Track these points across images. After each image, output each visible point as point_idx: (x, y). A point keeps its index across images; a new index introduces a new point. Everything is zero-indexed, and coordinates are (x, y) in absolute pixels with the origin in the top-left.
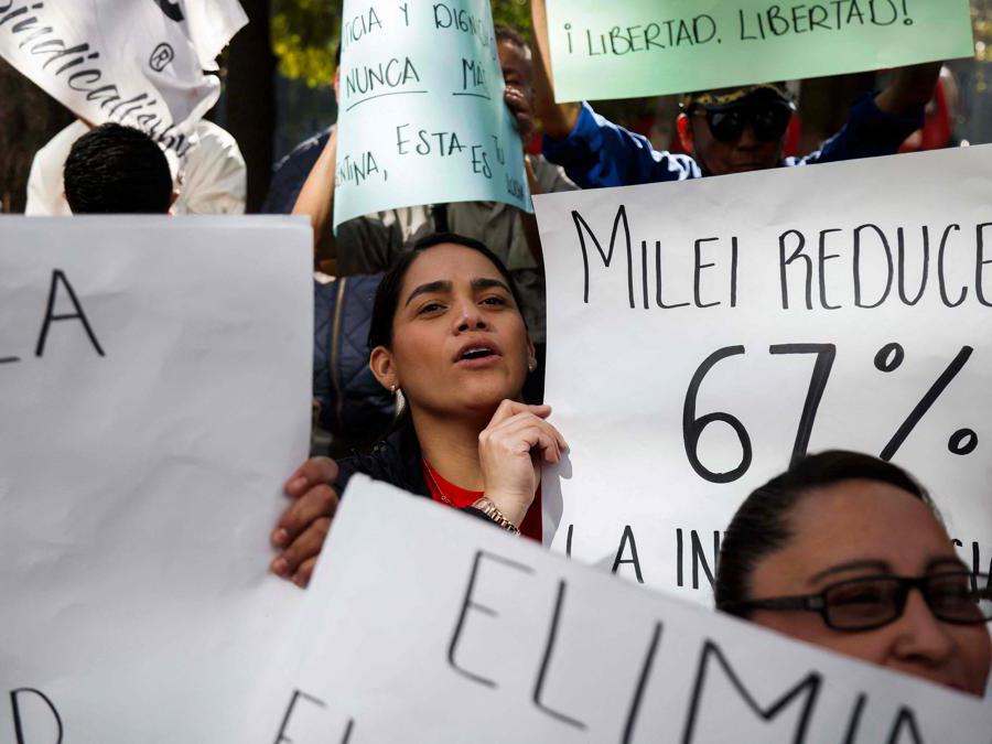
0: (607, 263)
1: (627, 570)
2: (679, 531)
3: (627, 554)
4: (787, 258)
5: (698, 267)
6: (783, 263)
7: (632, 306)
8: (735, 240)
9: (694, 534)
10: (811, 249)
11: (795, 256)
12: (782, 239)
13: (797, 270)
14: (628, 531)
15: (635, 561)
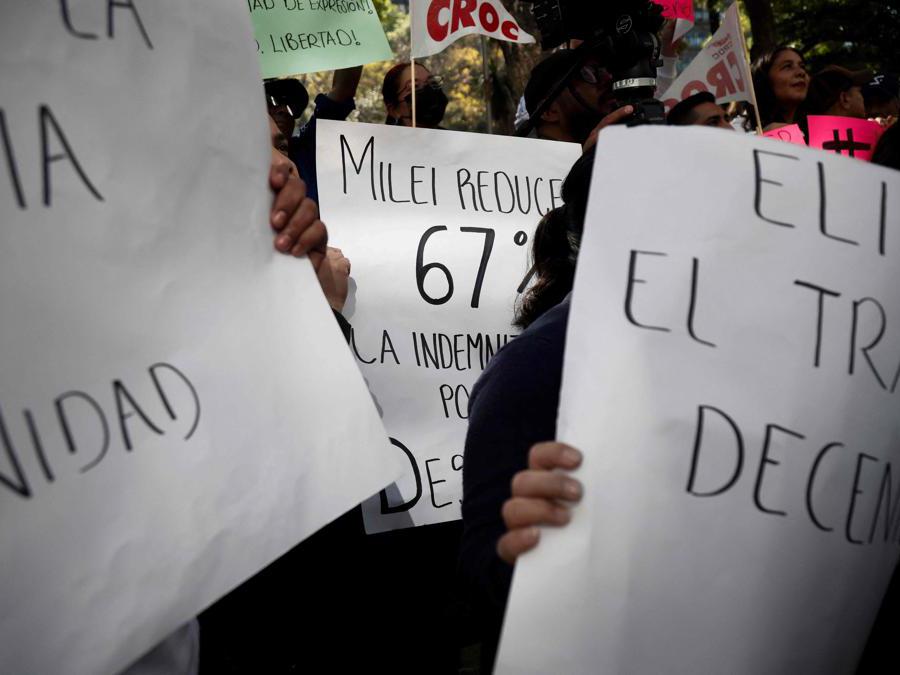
0: (358, 171)
1: (389, 356)
2: (414, 334)
3: (387, 347)
4: (462, 183)
5: (413, 182)
6: (460, 186)
7: (375, 199)
8: (433, 169)
9: (422, 335)
10: (473, 180)
11: (466, 183)
12: (458, 172)
13: (467, 190)
14: (385, 333)
15: (393, 351)
